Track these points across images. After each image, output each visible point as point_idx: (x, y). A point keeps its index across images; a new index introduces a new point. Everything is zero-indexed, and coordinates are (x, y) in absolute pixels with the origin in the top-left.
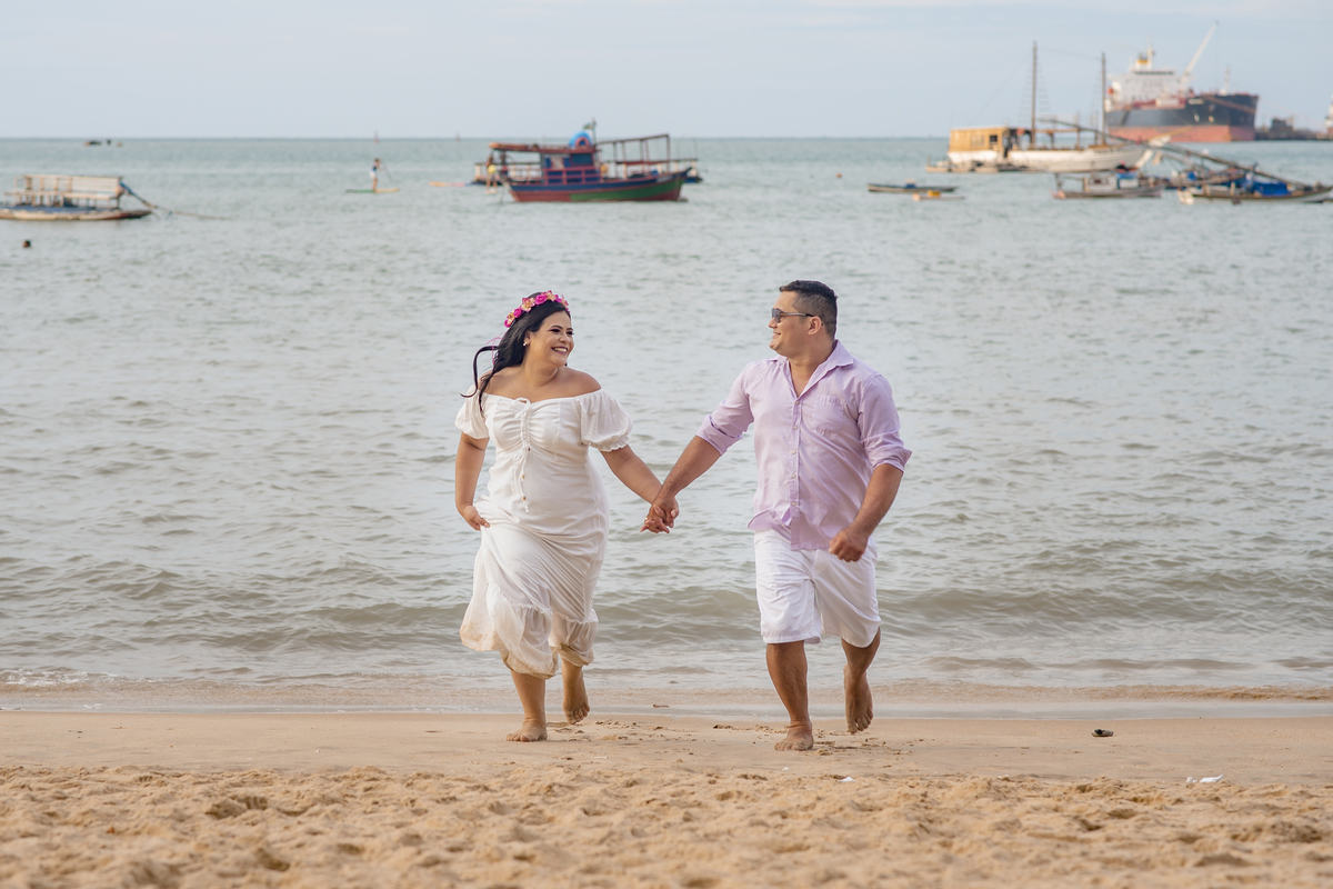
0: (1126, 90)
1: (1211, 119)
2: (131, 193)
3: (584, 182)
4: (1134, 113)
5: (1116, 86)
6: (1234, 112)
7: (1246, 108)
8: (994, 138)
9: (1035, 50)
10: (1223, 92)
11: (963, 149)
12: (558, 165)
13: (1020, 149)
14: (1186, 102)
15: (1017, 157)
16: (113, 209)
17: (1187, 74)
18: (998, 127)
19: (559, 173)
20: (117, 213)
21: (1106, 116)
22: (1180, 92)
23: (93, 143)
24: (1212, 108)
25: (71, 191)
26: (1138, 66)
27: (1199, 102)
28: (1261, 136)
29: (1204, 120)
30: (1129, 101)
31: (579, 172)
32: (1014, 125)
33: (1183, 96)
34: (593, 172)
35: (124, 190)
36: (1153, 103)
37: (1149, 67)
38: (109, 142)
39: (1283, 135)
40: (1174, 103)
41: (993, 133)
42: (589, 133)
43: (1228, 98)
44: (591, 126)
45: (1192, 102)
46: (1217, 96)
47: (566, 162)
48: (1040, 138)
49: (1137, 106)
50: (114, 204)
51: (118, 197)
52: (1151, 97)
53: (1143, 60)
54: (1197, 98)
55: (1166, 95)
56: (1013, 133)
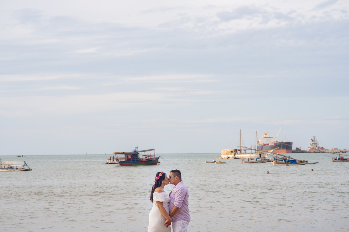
0: (262, 141)
1: (282, 148)
2: (27, 165)
3: (136, 161)
4: (264, 147)
5: (260, 141)
6: (287, 146)
7: (290, 145)
8: (232, 152)
9: (240, 131)
10: (284, 142)
11: (225, 154)
12: (130, 157)
13: (238, 154)
14: (275, 144)
15: (237, 156)
16: (23, 169)
17: (276, 138)
18: (233, 149)
19: (130, 159)
20: (24, 169)
21: (258, 147)
22: (274, 142)
23: (19, 156)
24: (282, 145)
25: (12, 165)
26: (265, 136)
27: (279, 144)
28: (293, 152)
29: (280, 148)
30: (263, 144)
31: (135, 159)
32: (236, 149)
33: (275, 143)
34: (138, 159)
35: (25, 164)
36: (268, 144)
37: (267, 136)
38: (23, 156)
39: (299, 152)
40: (273, 144)
41: (232, 150)
42: (136, 149)
43: (285, 143)
44: (137, 148)
45: (277, 144)
46: (283, 143)
47: (131, 156)
48: (243, 152)
49: (265, 145)
50: (23, 167)
51: (24, 166)
52: (268, 143)
53: (266, 134)
54: (278, 143)
55: (271, 142)
56: (236, 150)
